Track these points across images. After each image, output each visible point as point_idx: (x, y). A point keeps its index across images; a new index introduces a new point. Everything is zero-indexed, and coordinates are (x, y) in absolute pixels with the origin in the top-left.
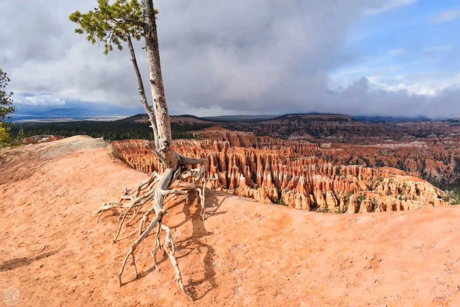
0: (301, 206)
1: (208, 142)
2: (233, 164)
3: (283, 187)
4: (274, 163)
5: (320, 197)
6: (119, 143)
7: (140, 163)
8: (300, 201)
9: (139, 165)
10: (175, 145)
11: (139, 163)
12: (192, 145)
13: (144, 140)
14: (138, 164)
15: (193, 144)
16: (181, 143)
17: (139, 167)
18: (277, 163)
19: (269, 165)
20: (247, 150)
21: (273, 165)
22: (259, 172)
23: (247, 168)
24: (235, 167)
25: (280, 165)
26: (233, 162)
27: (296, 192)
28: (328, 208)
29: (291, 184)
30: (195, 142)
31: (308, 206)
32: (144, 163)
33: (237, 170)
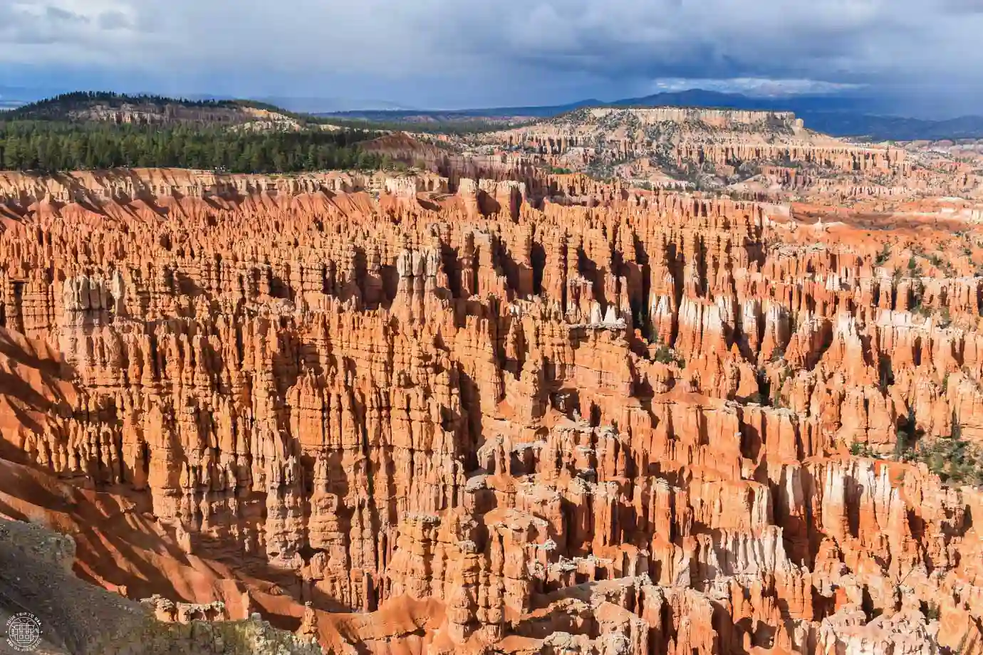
0: (867, 429)
1: (436, 185)
2: (566, 269)
3: (767, 357)
4: (716, 265)
5: (931, 397)
6: (100, 181)
7: (218, 257)
8: (865, 412)
9: (213, 268)
10: (314, 190)
11: (213, 261)
12: (378, 194)
13: (194, 171)
14: (209, 265)
15: (382, 191)
16: (338, 186)
17: (213, 274)
18: (729, 266)
19: (700, 274)
20: (597, 217)
21: (710, 272)
22: (663, 301)
23: (619, 284)
24: (574, 277)
25: (740, 273)
26: (565, 260)
27: (831, 375)
28: (964, 438)
29: (800, 344)
30: (391, 184)
31: (892, 432)
32: (236, 259)
33: (585, 292)
